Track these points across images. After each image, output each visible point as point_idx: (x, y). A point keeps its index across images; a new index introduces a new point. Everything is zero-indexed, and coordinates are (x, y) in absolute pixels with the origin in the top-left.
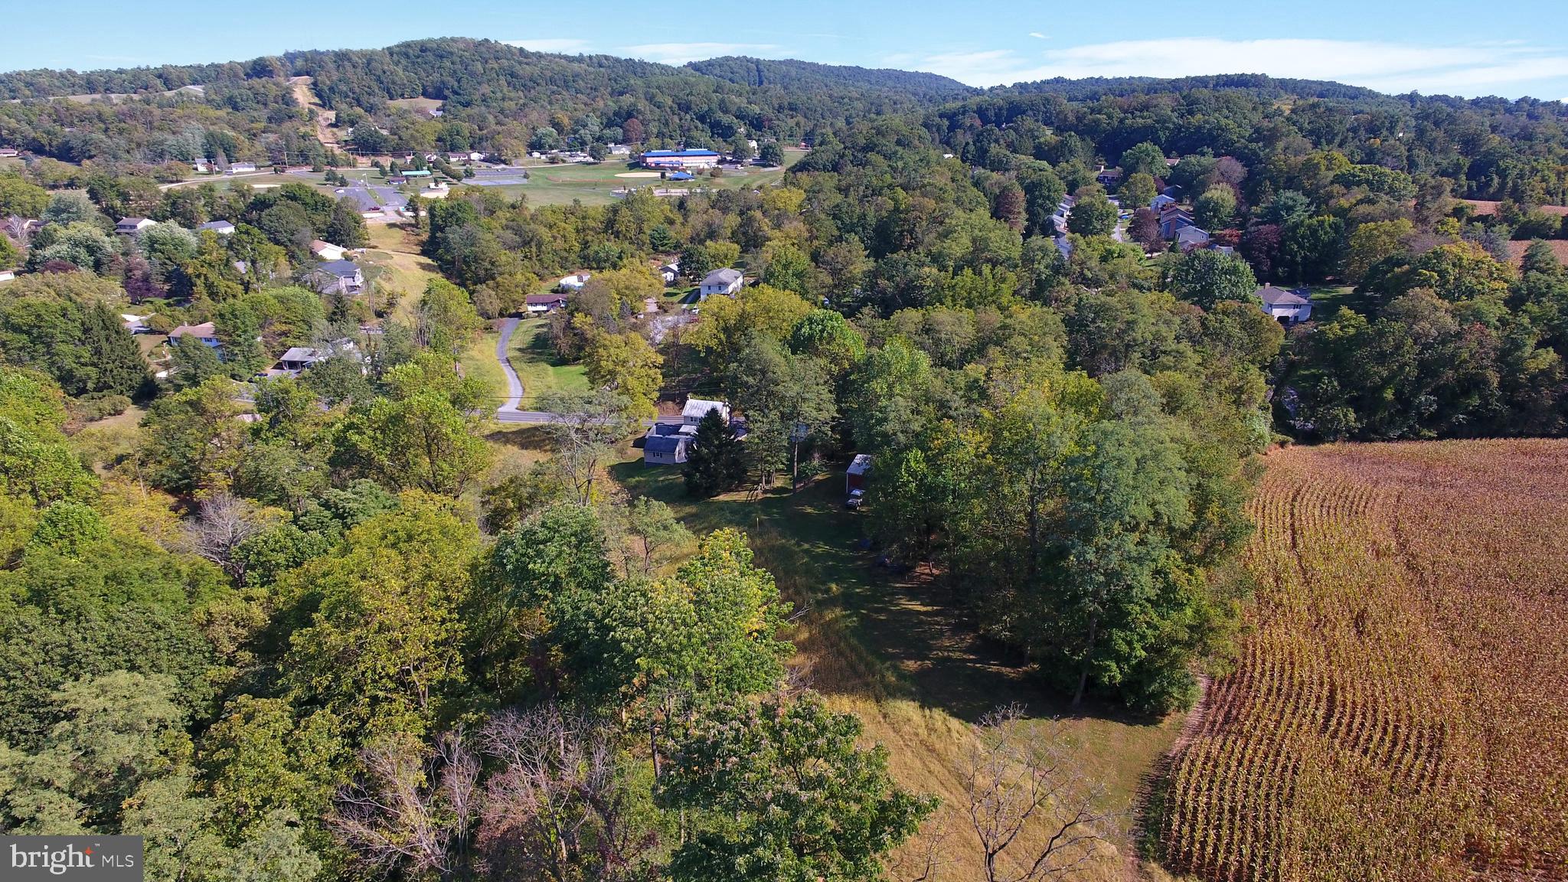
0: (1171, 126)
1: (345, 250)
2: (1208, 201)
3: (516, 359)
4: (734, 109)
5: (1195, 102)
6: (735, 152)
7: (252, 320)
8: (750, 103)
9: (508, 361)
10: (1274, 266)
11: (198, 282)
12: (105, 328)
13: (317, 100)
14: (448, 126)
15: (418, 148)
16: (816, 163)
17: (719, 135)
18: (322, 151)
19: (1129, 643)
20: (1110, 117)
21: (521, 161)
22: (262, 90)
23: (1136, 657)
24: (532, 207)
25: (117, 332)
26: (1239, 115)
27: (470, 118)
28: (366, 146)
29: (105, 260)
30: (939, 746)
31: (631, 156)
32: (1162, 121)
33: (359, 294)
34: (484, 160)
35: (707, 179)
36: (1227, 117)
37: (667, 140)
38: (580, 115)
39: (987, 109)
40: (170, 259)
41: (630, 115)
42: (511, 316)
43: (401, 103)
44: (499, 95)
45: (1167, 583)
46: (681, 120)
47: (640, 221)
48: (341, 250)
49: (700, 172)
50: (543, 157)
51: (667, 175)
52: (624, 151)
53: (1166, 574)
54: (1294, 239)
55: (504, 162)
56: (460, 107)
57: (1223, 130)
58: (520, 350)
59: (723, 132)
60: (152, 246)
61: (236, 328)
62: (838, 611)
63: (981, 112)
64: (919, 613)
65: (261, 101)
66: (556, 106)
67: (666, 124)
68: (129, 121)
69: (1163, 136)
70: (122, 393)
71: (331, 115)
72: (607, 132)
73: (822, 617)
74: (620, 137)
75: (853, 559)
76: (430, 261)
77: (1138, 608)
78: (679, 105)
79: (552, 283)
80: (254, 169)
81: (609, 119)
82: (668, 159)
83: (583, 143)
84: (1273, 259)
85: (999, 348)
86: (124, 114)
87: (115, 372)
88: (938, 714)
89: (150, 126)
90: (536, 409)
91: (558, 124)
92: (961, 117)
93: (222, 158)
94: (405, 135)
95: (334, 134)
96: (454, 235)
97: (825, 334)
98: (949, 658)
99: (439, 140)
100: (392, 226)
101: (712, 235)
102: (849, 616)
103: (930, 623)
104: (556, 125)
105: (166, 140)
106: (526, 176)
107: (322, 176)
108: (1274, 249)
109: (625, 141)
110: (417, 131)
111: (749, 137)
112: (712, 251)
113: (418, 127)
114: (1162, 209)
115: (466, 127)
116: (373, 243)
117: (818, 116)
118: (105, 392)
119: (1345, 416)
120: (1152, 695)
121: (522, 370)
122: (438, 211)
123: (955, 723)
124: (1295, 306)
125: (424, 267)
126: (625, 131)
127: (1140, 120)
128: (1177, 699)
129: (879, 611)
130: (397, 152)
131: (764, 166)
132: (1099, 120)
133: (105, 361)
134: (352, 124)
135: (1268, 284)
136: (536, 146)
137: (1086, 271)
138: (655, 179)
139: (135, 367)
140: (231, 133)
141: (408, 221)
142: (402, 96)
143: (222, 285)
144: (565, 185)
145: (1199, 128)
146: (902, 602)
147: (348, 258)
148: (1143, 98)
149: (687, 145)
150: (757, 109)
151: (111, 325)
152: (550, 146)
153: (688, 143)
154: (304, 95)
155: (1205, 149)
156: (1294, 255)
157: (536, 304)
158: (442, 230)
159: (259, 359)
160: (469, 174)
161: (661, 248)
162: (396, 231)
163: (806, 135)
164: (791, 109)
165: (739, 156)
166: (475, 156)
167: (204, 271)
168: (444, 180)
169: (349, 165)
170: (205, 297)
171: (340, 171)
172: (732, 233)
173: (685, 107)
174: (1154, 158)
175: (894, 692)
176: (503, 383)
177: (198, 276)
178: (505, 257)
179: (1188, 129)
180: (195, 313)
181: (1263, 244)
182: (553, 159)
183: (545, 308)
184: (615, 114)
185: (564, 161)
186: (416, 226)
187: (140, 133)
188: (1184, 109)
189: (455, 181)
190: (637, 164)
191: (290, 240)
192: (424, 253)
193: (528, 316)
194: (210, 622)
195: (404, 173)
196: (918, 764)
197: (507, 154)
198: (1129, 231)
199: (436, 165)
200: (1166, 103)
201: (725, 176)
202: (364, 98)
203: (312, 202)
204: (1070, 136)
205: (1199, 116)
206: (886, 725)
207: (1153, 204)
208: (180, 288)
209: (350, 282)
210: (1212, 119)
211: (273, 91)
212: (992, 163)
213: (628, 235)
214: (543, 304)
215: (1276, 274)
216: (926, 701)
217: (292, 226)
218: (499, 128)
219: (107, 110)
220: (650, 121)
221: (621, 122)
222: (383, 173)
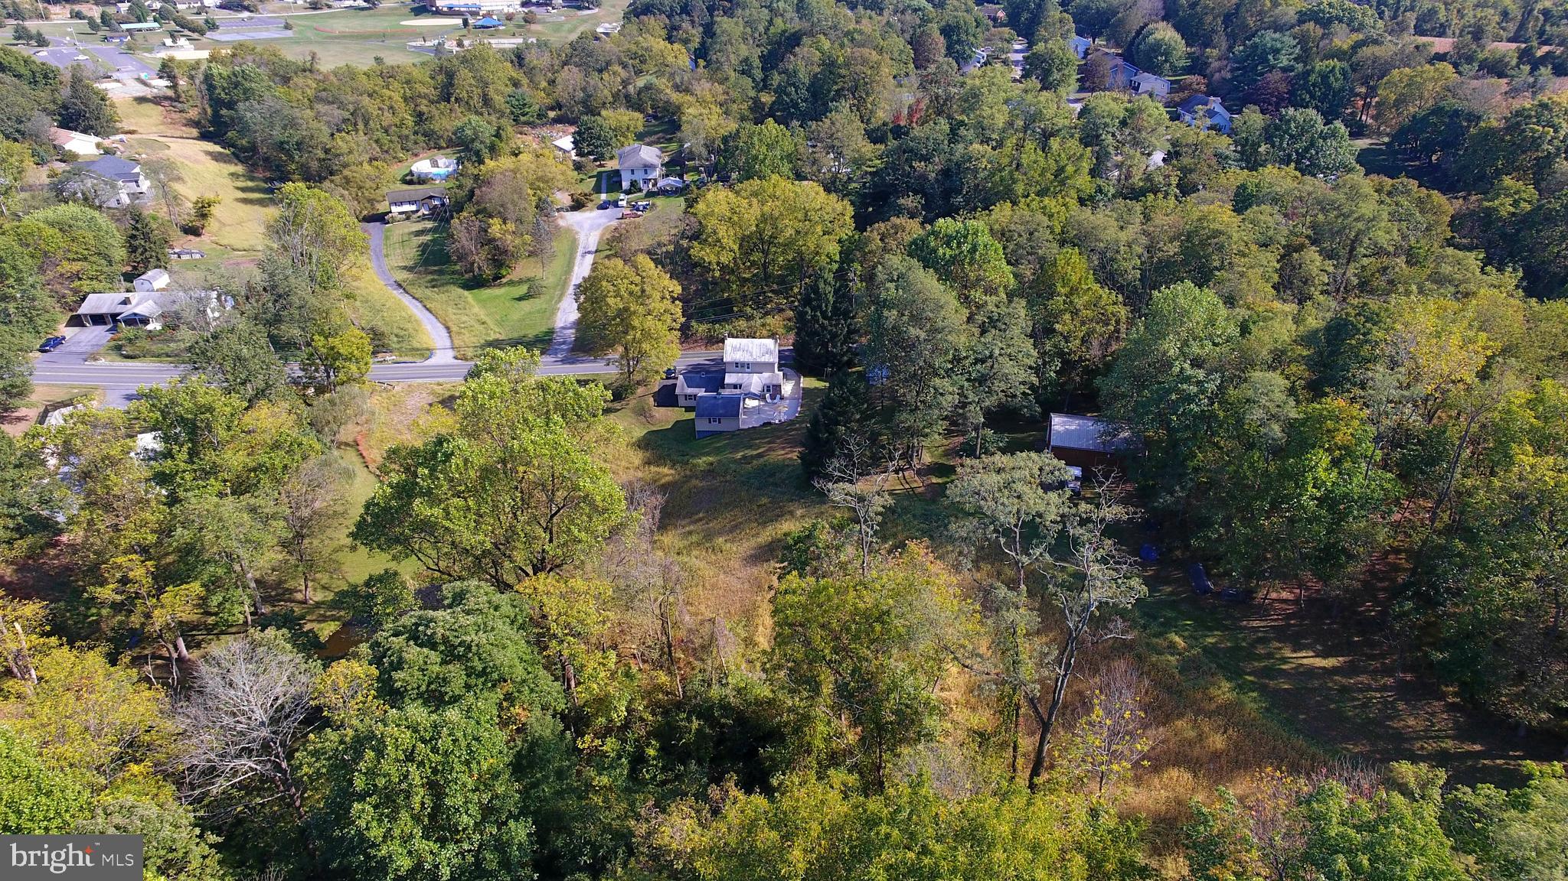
1: (98, 139)
3: (410, 282)
9: (400, 286)
33: (152, 204)
42: (367, 219)
48: (91, 139)
58: (405, 268)
64: (1327, 671)
76: (218, 148)
79: (397, 171)
96: (250, 112)
100: (141, 100)
103: (1359, 689)
106: (288, 27)
107: (8, 33)
116: (126, 125)
121: (428, 298)
125: (213, 156)
141: (161, 94)
146: (1288, 654)
147: (108, 152)
157: (402, 203)
158: (231, 105)
162: (148, 108)
168: (181, 34)
169: (41, 16)
171: (31, 26)
176: (411, 321)
183: (414, 208)
186: (177, 99)
189: (198, 36)
192: (204, 137)
193: (394, 220)
195: (125, 26)
199: (162, 15)
209: (132, 188)
214: (410, 203)
222: (94, 26)
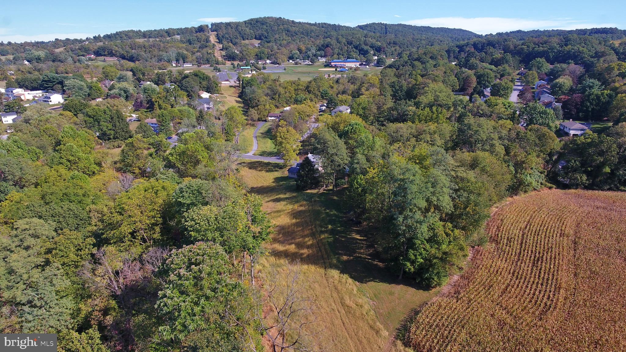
0: (556, 51)
1: (211, 94)
2: (557, 84)
3: (259, 136)
4: (370, 44)
5: (570, 40)
6: (367, 61)
7: (168, 118)
8: (377, 41)
9: (256, 137)
10: (578, 113)
11: (156, 104)
12: (118, 118)
13: (217, 41)
14: (260, 50)
15: (248, 58)
16: (395, 65)
17: (362, 54)
18: (214, 59)
19: (415, 256)
20: (528, 47)
21: (284, 63)
22: (200, 37)
23: (418, 262)
24: (282, 80)
25: (122, 119)
26: (590, 46)
27: (268, 47)
28: (231, 57)
29: (129, 95)
30: (339, 287)
31: (326, 62)
32: (552, 49)
33: (210, 110)
34: (271, 63)
35: (353, 71)
36: (583, 47)
37: (341, 56)
38: (309, 46)
39: (478, 44)
40: (149, 96)
41: (327, 46)
42: (263, 121)
43: (247, 42)
44: (282, 38)
45: (434, 233)
46: (348, 48)
47: (319, 87)
48: (209, 94)
49: (351, 68)
50: (293, 62)
51: (338, 69)
52: (324, 60)
53: (434, 229)
54: (588, 100)
55: (278, 64)
56: (266, 43)
57: (580, 53)
58: (262, 133)
59: (364, 53)
60: (145, 91)
61: (163, 120)
62: (326, 235)
63: (475, 46)
64: (358, 239)
65: (199, 40)
66: (302, 43)
67: (342, 50)
68: (153, 48)
69: (551, 55)
70: (122, 140)
71: (221, 46)
72: (319, 53)
73: (320, 237)
74: (323, 55)
75: (342, 217)
76: (240, 100)
77: (420, 242)
78: (348, 42)
79: (281, 110)
80: (191, 65)
81: (320, 47)
82: (340, 63)
83: (309, 57)
84: (577, 109)
85: (415, 139)
86: (151, 46)
87: (120, 133)
88: (345, 276)
89: (159, 50)
90: (259, 155)
91: (300, 49)
92: (465, 47)
93: (181, 61)
94: (244, 53)
95: (221, 53)
97: (353, 130)
98: (361, 257)
99: (257, 55)
100: (231, 86)
101: (344, 92)
102: (331, 238)
103: (360, 244)
104: (300, 50)
105: (163, 55)
106: (285, 69)
107: (213, 68)
108: (578, 104)
109: (325, 56)
110: (248, 52)
111: (374, 55)
112: (340, 99)
113: (249, 50)
114: (540, 87)
115: (266, 51)
116: (222, 92)
117: (405, 46)
118: (117, 139)
119: (581, 178)
120: (427, 278)
122: (245, 82)
123: (350, 280)
124: (581, 130)
125: (237, 102)
126: (325, 52)
127: (541, 48)
128: (436, 281)
129: (343, 237)
130: (241, 60)
131: (378, 66)
132: (524, 48)
133: (117, 129)
134: (227, 49)
135: (571, 120)
136: (291, 58)
137: (480, 111)
138: (333, 71)
139: (127, 132)
140: (185, 52)
141: (237, 85)
142: (248, 39)
143: (163, 105)
144: (298, 73)
145: (569, 52)
146: (353, 235)
147: (210, 98)
148: (545, 38)
149: (348, 58)
150: (379, 44)
151: (120, 117)
152: (296, 58)
153: (349, 57)
154: (213, 39)
155: (570, 61)
156: (588, 107)
157: (272, 117)
158: (245, 88)
159: (170, 131)
160: (264, 68)
161: (325, 97)
162: (232, 88)
163: (399, 54)
164: (394, 44)
165: (368, 62)
166: (268, 61)
167: (158, 100)
168: (254, 70)
169: (223, 64)
170: (158, 109)
171: (219, 66)
172: (352, 92)
173: (350, 43)
174: (543, 64)
175: (332, 266)
176: (251, 145)
177: (156, 102)
178: (263, 98)
179: (563, 52)
180: (154, 114)
181: (573, 102)
182: (296, 63)
184: (322, 46)
185: (300, 64)
186: (238, 87)
187: (156, 52)
188: (563, 43)
189: (259, 71)
190: (327, 65)
191: (192, 91)
192: (239, 97)
193: (269, 121)
194: (90, 211)
195: (241, 67)
196: (329, 293)
197: (280, 61)
198: (518, 96)
199: (253, 65)
200: (555, 42)
201: (361, 70)
202: (233, 40)
203: (202, 77)
204: (507, 55)
205: (570, 46)
206: (324, 278)
207: (536, 85)
208: (151, 106)
209: (208, 106)
210: (576, 48)
211: (204, 37)
212: (470, 66)
213: (314, 92)
214: (275, 117)
215: (578, 116)
216: (343, 272)
217: (193, 85)
218: (278, 51)
219: (147, 44)
220: (335, 48)
221: (324, 49)
222: (234, 67)
